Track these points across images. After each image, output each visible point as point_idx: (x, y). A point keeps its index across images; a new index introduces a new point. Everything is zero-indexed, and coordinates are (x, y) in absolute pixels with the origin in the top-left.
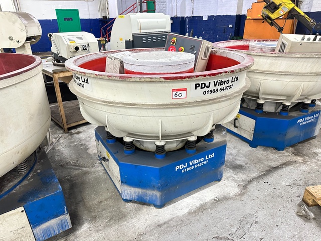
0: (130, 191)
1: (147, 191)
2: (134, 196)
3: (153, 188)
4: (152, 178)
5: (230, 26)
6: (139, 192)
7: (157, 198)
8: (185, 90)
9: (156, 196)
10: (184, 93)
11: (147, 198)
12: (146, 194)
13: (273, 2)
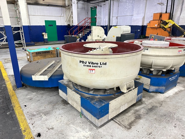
0: (153, 88)
1: (160, 87)
2: (154, 90)
3: (163, 86)
4: (163, 82)
5: (139, 30)
6: (157, 88)
7: (163, 90)
8: (181, 51)
9: (163, 89)
10: (181, 52)
11: (159, 90)
12: (159, 89)
13: (165, 21)
